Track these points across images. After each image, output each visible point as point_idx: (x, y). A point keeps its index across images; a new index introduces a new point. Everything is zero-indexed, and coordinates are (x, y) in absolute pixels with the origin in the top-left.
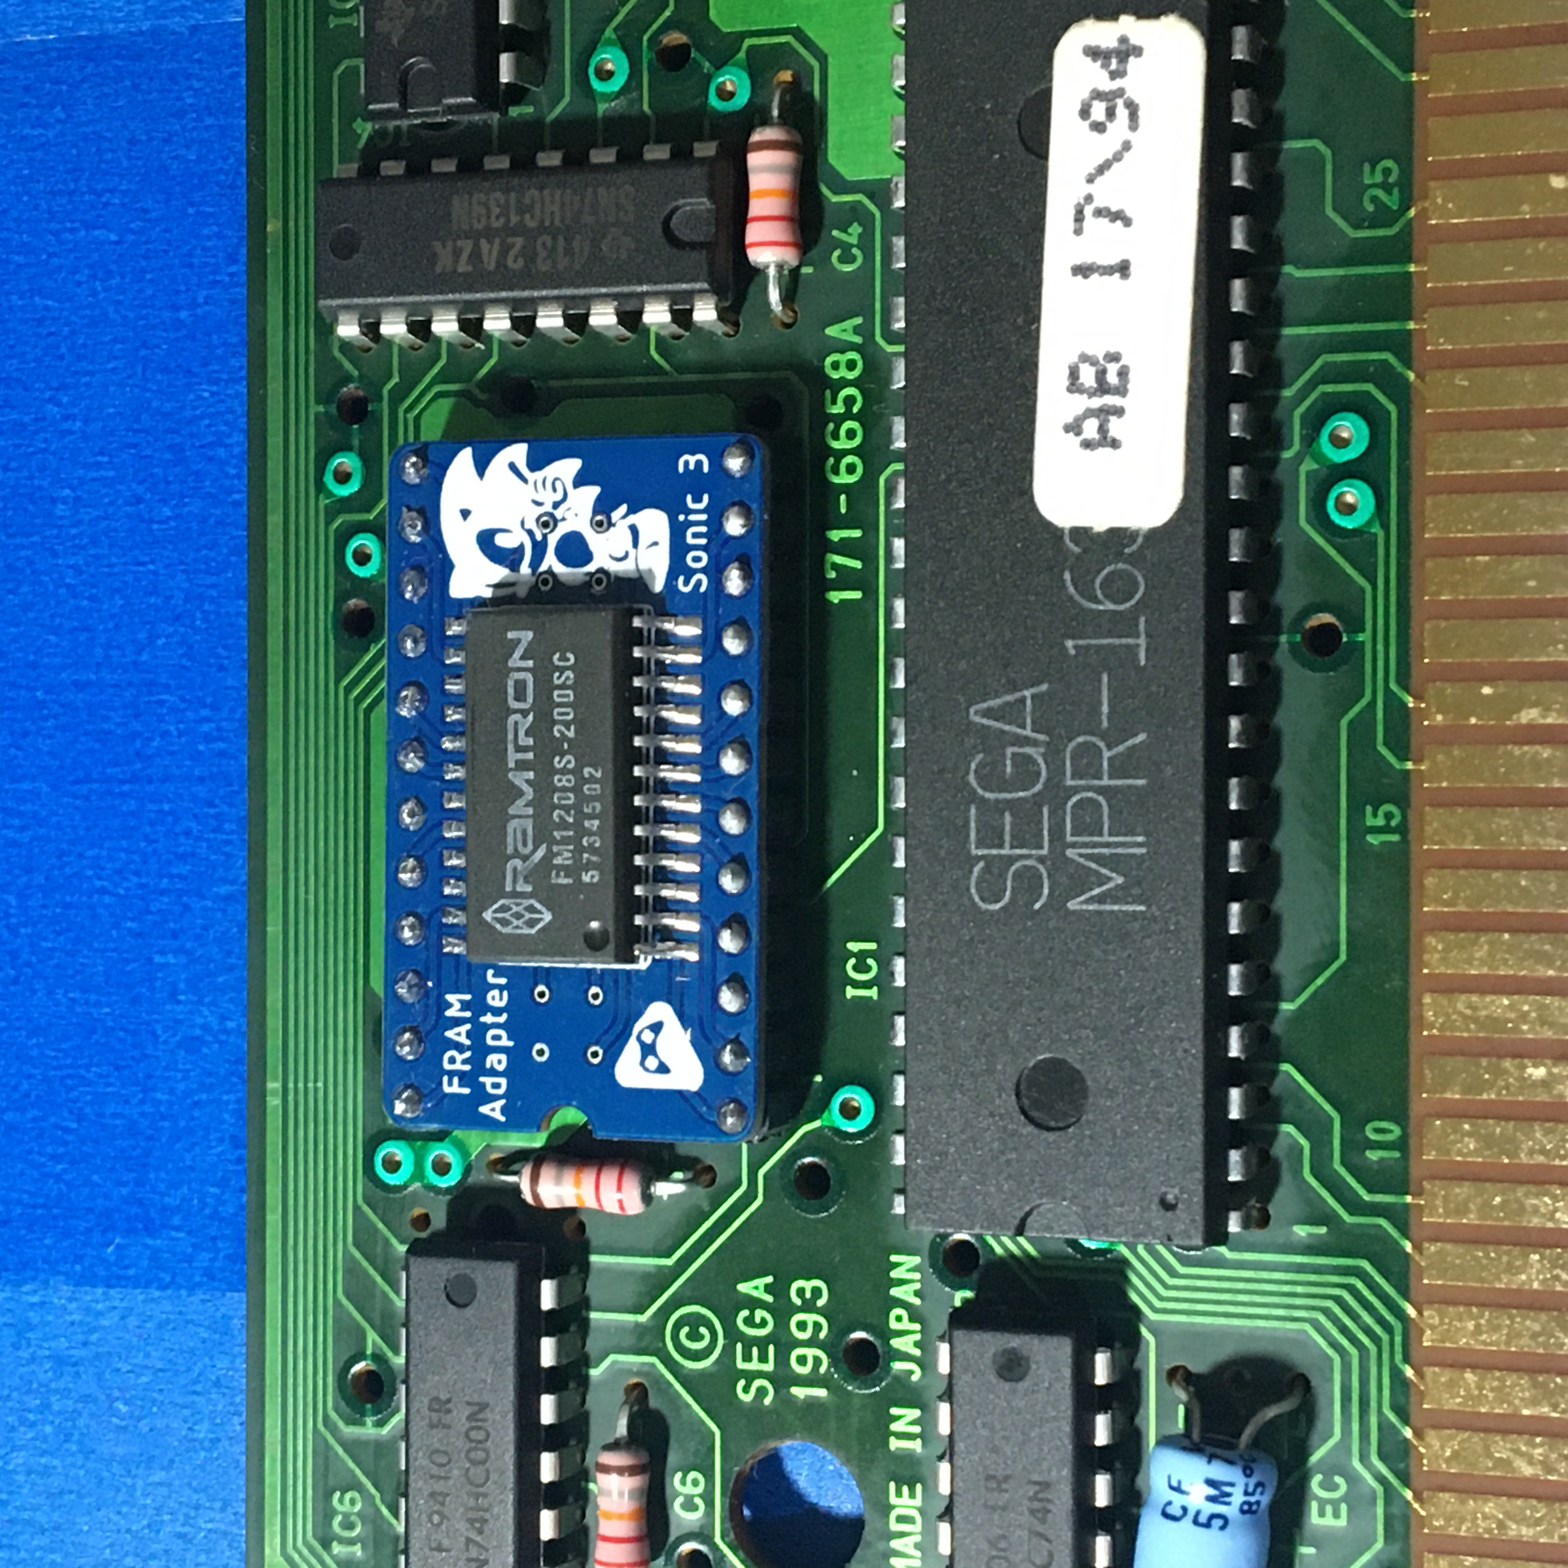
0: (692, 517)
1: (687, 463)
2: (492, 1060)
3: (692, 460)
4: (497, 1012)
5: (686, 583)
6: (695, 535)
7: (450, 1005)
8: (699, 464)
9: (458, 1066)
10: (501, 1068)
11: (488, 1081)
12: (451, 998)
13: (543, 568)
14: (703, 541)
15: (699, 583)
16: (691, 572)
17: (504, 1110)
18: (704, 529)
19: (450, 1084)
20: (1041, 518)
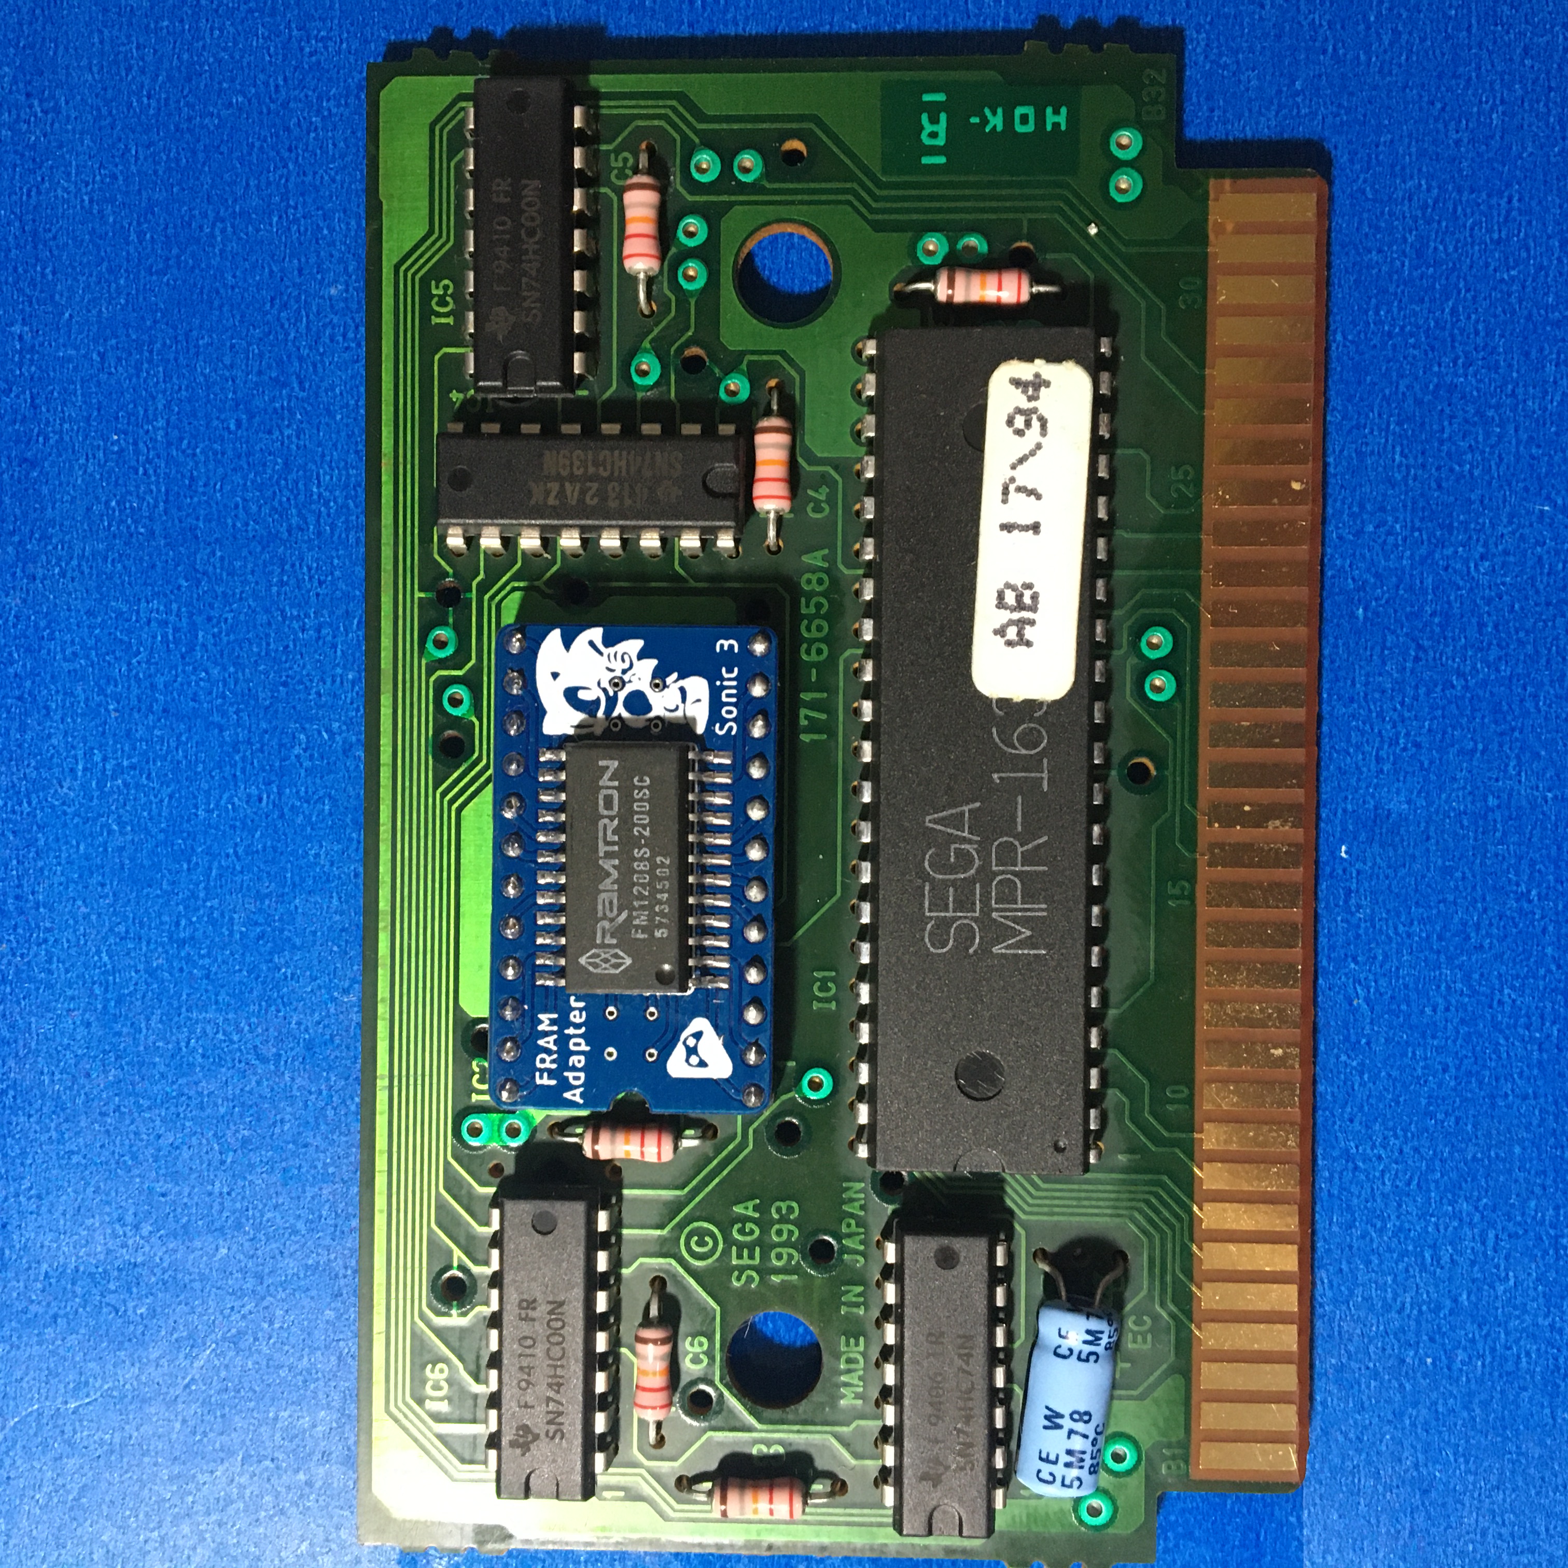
0: (726, 683)
1: (722, 646)
2: (573, 1060)
3: (726, 644)
4: (577, 1026)
5: (721, 728)
6: (728, 696)
7: (541, 1022)
8: (731, 647)
9: (548, 1065)
10: (580, 1066)
11: (570, 1075)
12: (541, 1016)
13: (615, 714)
14: (734, 700)
15: (731, 728)
16: (724, 722)
17: (582, 1095)
18: (734, 691)
19: (541, 1077)
20: (976, 691)
